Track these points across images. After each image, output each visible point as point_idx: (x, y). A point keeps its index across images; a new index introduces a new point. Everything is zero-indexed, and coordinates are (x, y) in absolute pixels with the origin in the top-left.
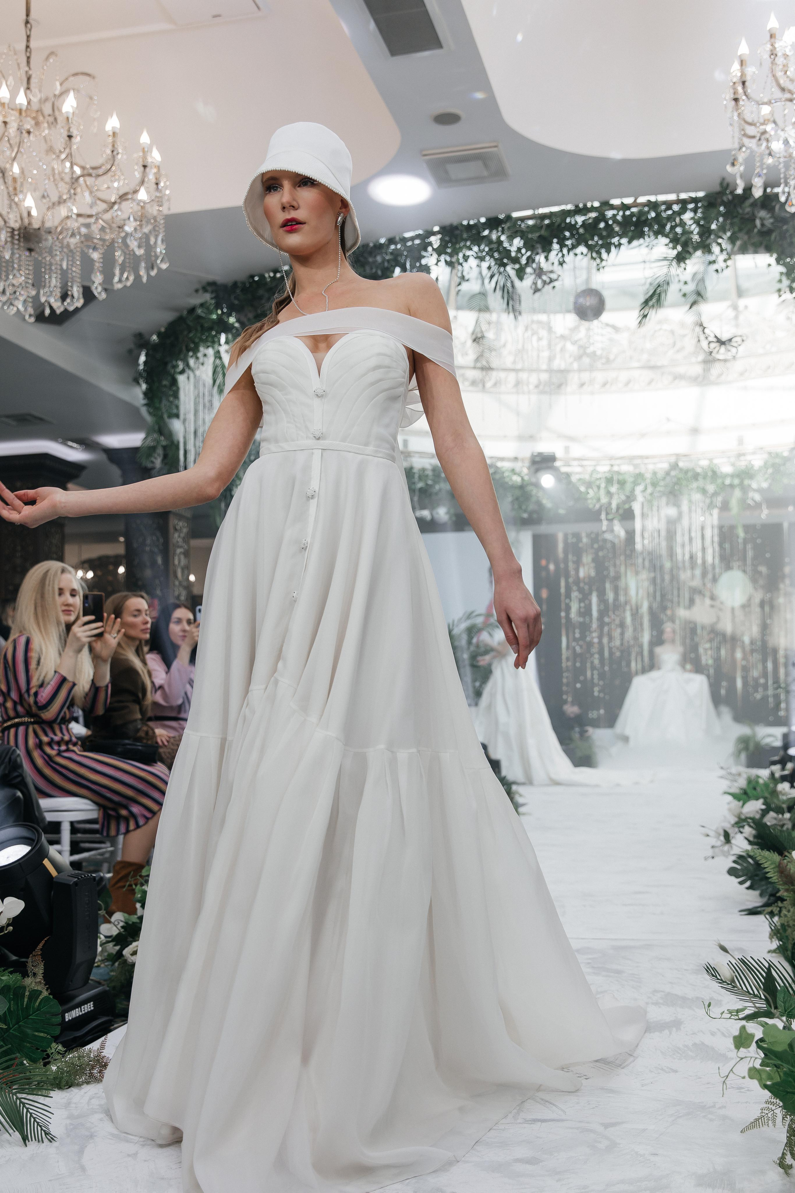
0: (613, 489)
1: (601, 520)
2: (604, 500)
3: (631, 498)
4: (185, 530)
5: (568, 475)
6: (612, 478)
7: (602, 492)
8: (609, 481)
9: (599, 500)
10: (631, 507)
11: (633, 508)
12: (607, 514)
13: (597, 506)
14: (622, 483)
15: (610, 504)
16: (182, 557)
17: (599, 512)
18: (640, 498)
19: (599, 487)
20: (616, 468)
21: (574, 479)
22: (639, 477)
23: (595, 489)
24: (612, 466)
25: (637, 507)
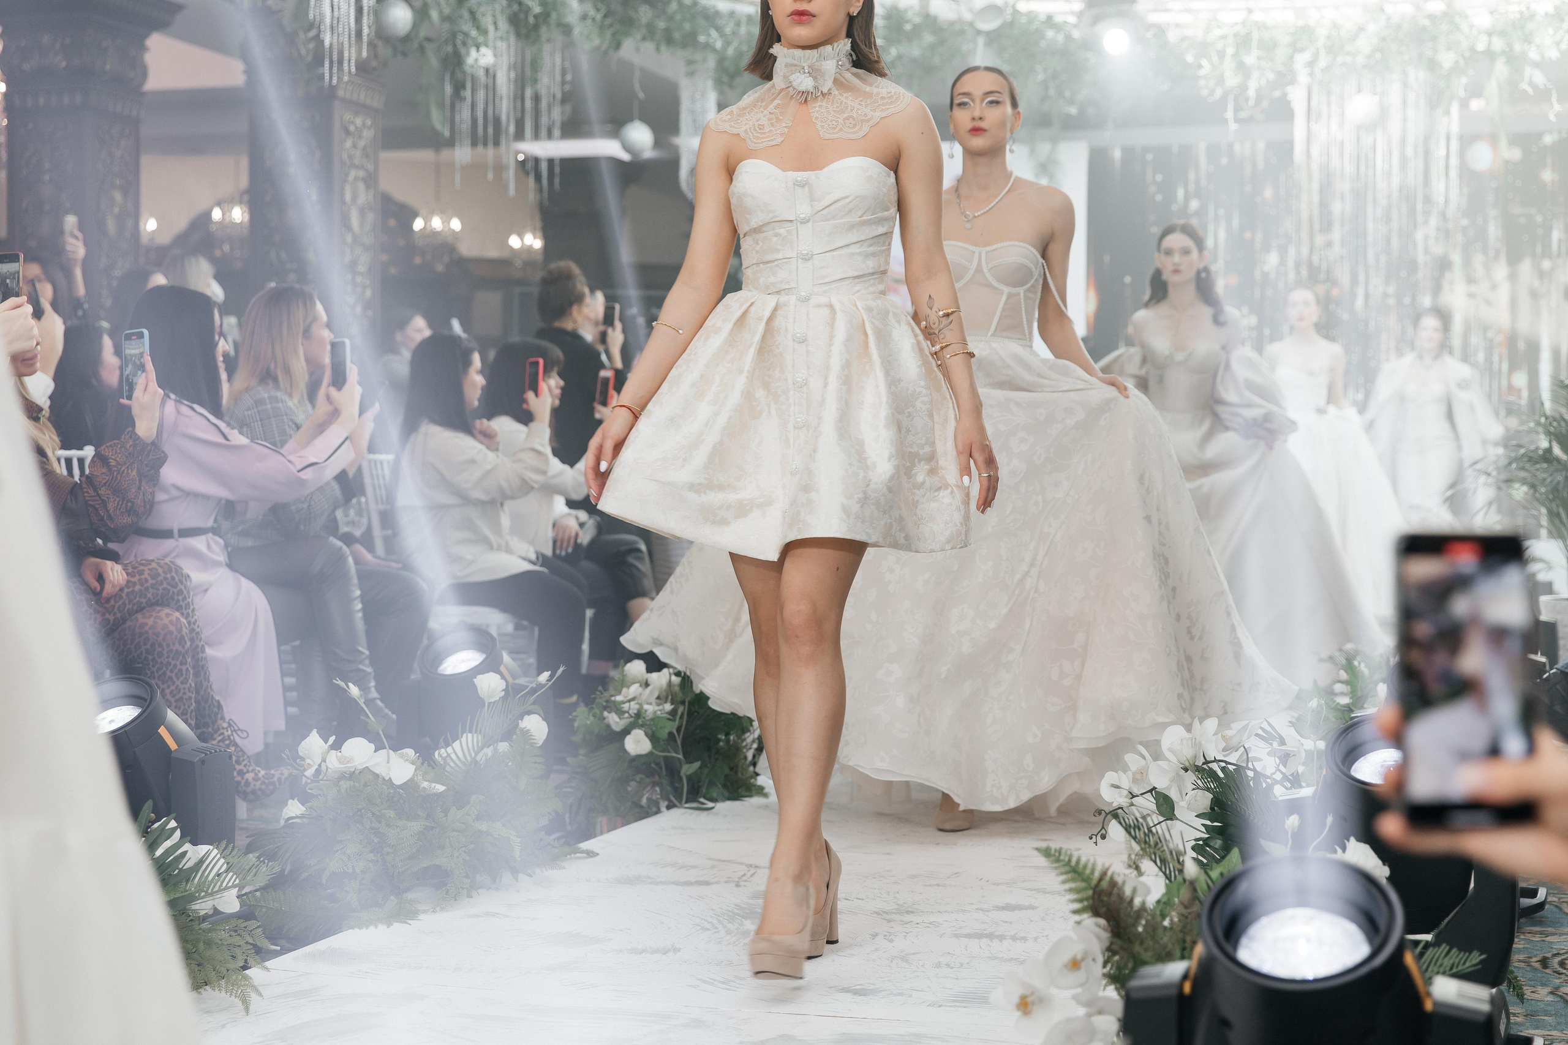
0: (1250, 60)
1: (1225, 121)
2: (1232, 81)
3: (1286, 77)
4: (368, 134)
5: (1160, 30)
6: (1249, 34)
7: (1229, 65)
8: (1243, 42)
9: (1221, 80)
10: (1285, 95)
11: (1290, 97)
12: (1238, 109)
13: (1219, 93)
14: (1268, 47)
15: (1243, 88)
16: (361, 186)
17: (1223, 102)
18: (1303, 78)
19: (1222, 54)
20: (1258, 16)
21: (1172, 36)
22: (1302, 35)
23: (1215, 59)
24: (1250, 11)
25: (1297, 96)
